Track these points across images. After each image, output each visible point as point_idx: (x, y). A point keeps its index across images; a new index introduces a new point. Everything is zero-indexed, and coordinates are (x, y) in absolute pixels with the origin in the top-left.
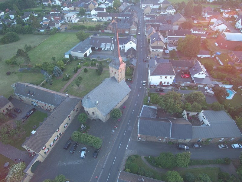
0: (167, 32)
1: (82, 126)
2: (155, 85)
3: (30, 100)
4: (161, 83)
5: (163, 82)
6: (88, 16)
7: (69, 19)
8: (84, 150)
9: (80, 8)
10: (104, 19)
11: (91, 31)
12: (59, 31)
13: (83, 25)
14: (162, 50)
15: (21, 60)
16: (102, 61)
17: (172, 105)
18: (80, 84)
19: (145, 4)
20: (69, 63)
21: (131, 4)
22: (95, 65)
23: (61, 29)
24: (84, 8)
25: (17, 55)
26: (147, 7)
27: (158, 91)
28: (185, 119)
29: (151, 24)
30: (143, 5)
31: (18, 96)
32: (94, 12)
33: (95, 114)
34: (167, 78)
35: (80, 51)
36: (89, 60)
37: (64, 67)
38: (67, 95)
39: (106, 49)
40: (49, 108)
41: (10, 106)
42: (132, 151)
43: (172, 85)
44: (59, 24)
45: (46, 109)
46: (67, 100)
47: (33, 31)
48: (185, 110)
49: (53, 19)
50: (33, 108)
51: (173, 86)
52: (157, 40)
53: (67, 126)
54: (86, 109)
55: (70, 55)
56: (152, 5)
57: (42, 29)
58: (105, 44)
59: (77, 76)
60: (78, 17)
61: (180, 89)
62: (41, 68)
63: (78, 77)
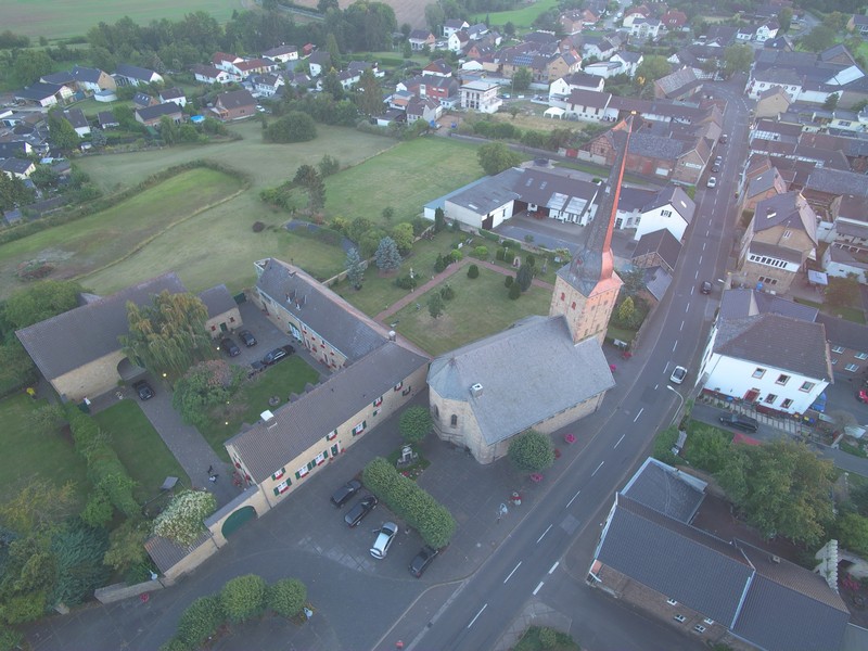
0: (839, 200)
1: (406, 450)
2: (725, 397)
3: (289, 317)
4: (752, 394)
5: (764, 395)
6: (536, 96)
7: (470, 99)
8: (388, 532)
9: (517, 69)
10: (590, 115)
11: (530, 149)
12: (431, 132)
13: (512, 124)
14: (793, 267)
15: (301, 196)
16: (538, 252)
17: (777, 499)
18: (442, 311)
19: (768, 80)
20: (428, 237)
21: (710, 76)
22: (509, 260)
23: (438, 126)
24: (530, 70)
25: (295, 180)
26: (773, 91)
27: (731, 424)
28: (823, 580)
29: (772, 158)
30: (758, 84)
31: (261, 297)
32: (559, 87)
33: (459, 424)
34: (789, 383)
35: (475, 204)
36: (495, 240)
37: (410, 246)
38: (392, 333)
39: (566, 216)
40: (329, 356)
41: (232, 320)
42: (550, 609)
43: (803, 416)
44: (439, 109)
45: (322, 360)
46: (387, 349)
47: (357, 120)
48: (836, 542)
49: (423, 92)
50: (289, 343)
51: (807, 423)
52: (783, 223)
53: (362, 434)
54: (435, 398)
55: (439, 213)
56: (799, 88)
57: (384, 116)
58: (566, 196)
59: (441, 283)
60: (503, 97)
61: (835, 445)
62: (346, 234)
63: (442, 286)
